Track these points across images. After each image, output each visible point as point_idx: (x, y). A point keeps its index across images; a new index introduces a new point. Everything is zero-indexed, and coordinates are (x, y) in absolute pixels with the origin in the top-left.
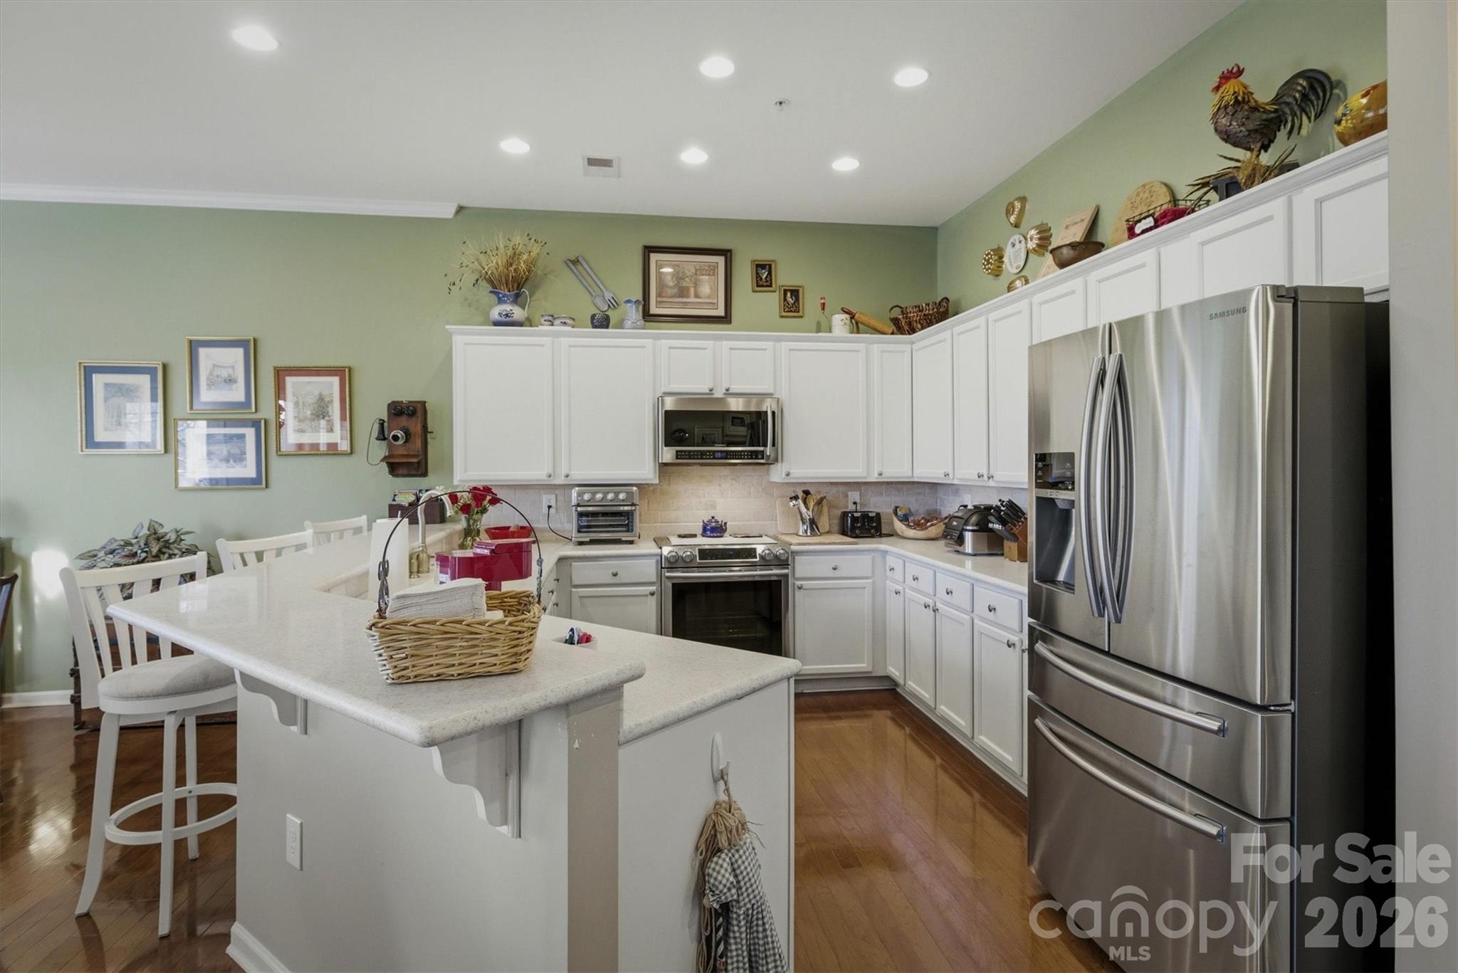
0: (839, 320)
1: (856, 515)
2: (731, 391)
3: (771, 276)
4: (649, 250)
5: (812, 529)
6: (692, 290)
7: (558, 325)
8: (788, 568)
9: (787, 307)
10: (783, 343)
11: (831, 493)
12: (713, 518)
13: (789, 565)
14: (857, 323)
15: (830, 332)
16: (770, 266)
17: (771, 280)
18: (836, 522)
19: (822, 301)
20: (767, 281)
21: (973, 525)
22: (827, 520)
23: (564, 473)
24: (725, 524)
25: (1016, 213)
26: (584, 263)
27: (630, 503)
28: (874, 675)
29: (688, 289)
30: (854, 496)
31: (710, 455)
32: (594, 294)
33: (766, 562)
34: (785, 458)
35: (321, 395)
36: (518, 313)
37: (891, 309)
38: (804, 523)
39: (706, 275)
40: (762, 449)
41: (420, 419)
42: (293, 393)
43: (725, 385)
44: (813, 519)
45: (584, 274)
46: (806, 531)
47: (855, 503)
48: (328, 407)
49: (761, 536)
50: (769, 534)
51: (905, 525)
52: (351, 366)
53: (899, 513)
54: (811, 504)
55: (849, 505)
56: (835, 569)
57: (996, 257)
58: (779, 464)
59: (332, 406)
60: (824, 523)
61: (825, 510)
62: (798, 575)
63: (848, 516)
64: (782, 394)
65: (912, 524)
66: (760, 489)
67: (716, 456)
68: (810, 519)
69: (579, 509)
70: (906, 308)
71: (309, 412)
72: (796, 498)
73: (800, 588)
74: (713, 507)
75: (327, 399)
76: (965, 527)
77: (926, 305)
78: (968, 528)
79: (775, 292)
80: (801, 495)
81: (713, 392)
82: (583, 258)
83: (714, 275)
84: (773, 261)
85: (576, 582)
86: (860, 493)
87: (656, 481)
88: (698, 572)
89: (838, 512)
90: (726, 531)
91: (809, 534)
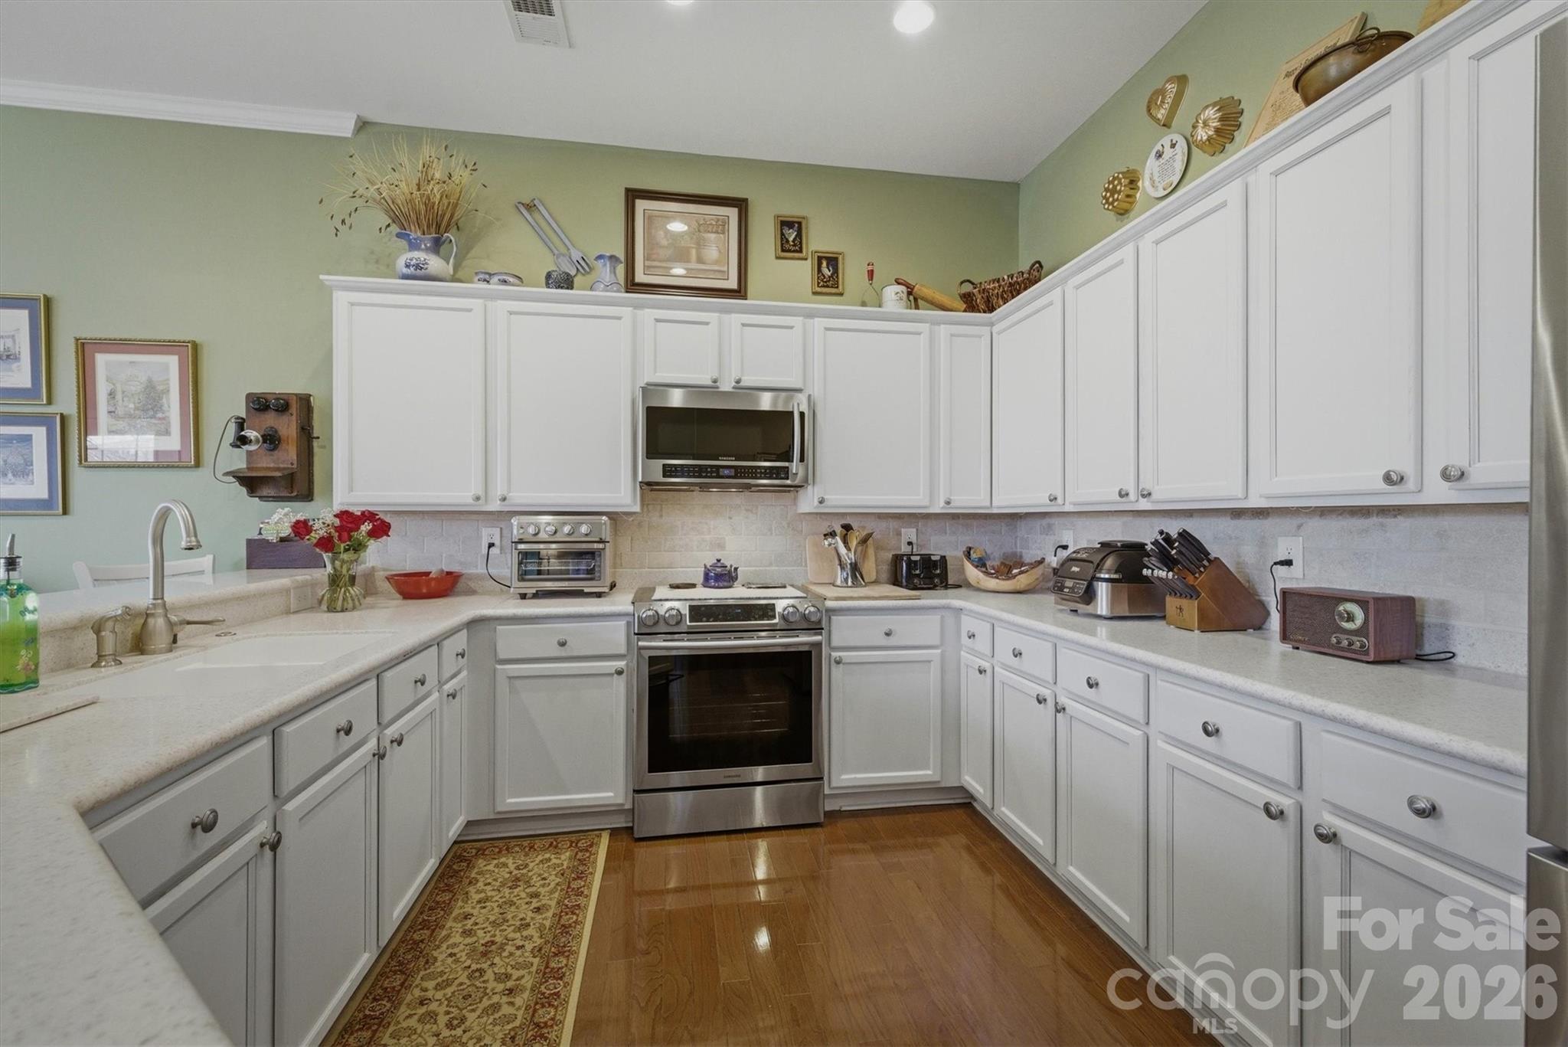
0: (892, 294)
1: (913, 558)
2: (742, 384)
3: (801, 239)
4: (633, 195)
5: (854, 577)
6: (694, 252)
7: (495, 284)
8: (821, 634)
9: (822, 280)
10: (816, 319)
11: (878, 528)
12: (719, 561)
13: (823, 629)
14: (916, 299)
15: (880, 306)
16: (800, 223)
17: (801, 243)
18: (885, 568)
19: (870, 268)
20: (795, 245)
21: (1109, 571)
22: (874, 565)
23: (499, 493)
24: (736, 569)
25: (1166, 106)
26: (541, 208)
27: (597, 539)
28: (943, 785)
29: (688, 250)
30: (909, 533)
31: (712, 472)
32: (556, 252)
33: (789, 626)
34: (818, 479)
35: (150, 381)
36: (435, 264)
37: (962, 283)
38: (843, 568)
39: (712, 232)
40: (786, 464)
41: (294, 418)
42: (107, 376)
43: (735, 376)
44: (856, 564)
45: (543, 224)
46: (846, 580)
47: (910, 543)
48: (160, 398)
49: (785, 587)
50: (795, 584)
51: (982, 572)
52: (198, 340)
53: (974, 556)
54: (854, 543)
55: (903, 547)
56: (888, 634)
57: (1127, 181)
58: (810, 488)
59: (168, 400)
60: (869, 568)
61: (871, 551)
62: (835, 642)
63: (903, 560)
64: (816, 391)
65: (993, 571)
66: (785, 524)
67: (721, 474)
68: (851, 564)
69: (522, 547)
70: (981, 283)
71: (132, 406)
72: (833, 534)
73: (838, 662)
74: (721, 546)
75: (160, 388)
76: (1098, 575)
77: (1008, 276)
78: (1102, 576)
79: (806, 259)
80: (839, 530)
81: (718, 384)
82: (541, 202)
83: (723, 233)
84: (804, 218)
85: (503, 654)
86: (917, 530)
87: (637, 508)
88: (688, 640)
89: (888, 556)
90: (737, 579)
91: (850, 583)
